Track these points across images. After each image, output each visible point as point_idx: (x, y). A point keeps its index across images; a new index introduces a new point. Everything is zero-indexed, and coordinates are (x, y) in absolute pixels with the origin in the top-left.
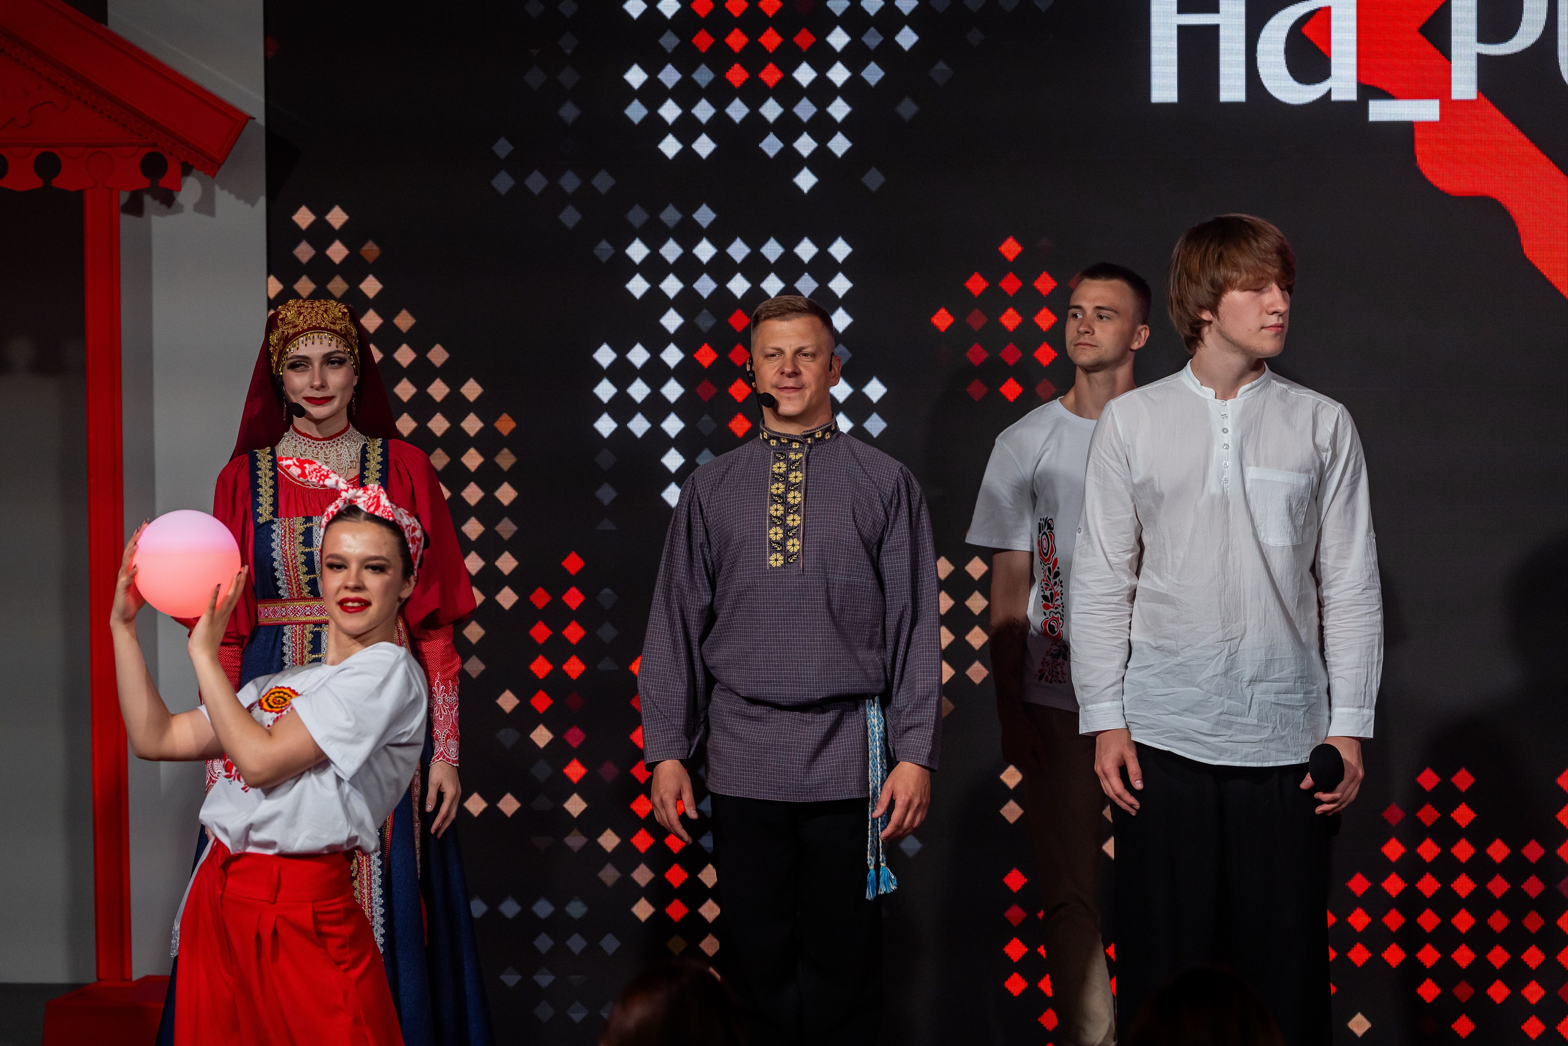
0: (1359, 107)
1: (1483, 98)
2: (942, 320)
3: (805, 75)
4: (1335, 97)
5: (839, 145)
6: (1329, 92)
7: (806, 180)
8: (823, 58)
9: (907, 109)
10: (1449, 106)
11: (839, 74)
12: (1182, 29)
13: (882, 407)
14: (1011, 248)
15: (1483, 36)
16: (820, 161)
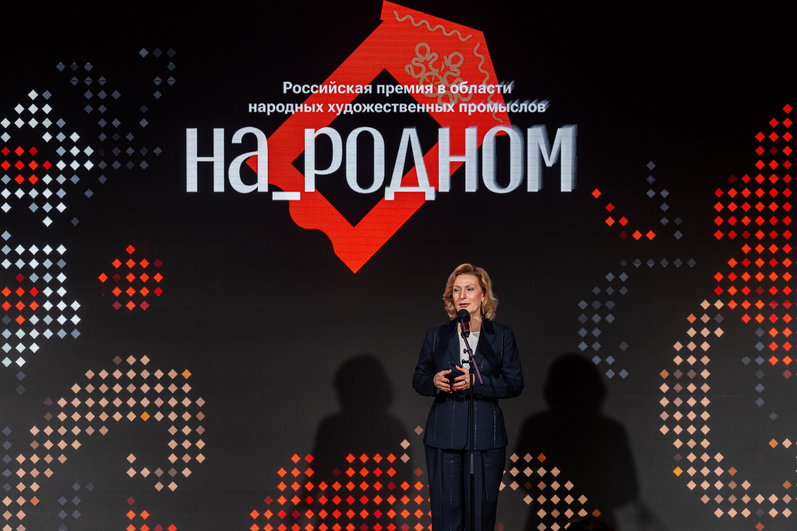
0: (269, 195)
1: (317, 191)
2: (103, 278)
3: (47, 179)
4: (259, 190)
5: (61, 207)
6: (257, 189)
7: (48, 222)
8: (55, 173)
9: (89, 193)
10: (303, 194)
11: (61, 179)
12: (199, 163)
13: (78, 313)
14: (131, 249)
15: (317, 167)
16: (54, 214)
